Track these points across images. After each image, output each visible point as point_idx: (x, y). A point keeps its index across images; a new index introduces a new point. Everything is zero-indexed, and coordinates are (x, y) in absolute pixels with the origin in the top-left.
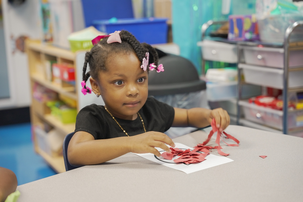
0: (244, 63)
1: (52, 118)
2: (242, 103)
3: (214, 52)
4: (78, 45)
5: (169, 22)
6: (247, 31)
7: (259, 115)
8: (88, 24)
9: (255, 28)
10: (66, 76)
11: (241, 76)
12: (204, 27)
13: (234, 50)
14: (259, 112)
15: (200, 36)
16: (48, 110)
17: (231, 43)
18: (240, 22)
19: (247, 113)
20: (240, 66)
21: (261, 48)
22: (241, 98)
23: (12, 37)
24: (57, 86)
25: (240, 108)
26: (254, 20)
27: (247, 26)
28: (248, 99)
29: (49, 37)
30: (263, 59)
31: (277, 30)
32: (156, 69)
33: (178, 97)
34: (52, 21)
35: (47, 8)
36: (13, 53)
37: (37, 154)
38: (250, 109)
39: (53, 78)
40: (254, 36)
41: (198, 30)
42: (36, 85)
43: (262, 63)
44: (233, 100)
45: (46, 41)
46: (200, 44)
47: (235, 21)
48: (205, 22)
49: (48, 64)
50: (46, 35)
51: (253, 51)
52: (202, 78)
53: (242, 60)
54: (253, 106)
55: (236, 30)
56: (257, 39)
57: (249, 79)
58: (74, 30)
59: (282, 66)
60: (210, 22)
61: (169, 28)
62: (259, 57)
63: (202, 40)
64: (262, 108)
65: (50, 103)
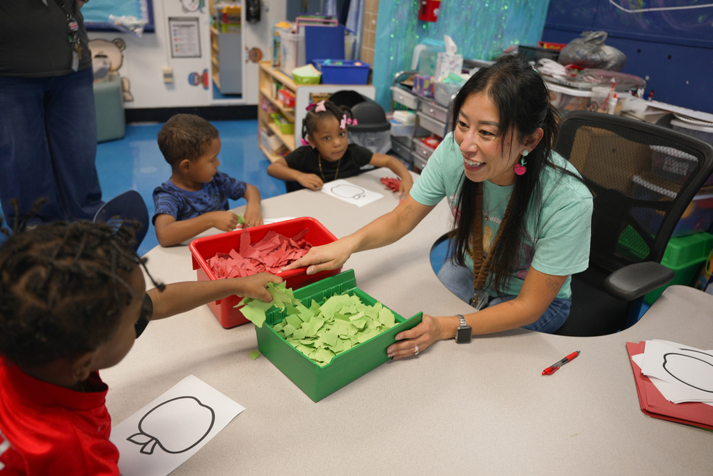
0: (421, 111)
1: (273, 126)
2: (415, 140)
3: (401, 98)
4: (299, 80)
5: (371, 67)
6: (425, 90)
7: (425, 152)
8: (308, 61)
9: (431, 87)
10: (288, 102)
11: (417, 119)
12: (397, 75)
13: (415, 100)
14: (426, 150)
15: (393, 81)
16: (272, 120)
17: (414, 94)
18: (422, 81)
19: (417, 148)
20: (419, 113)
21: (433, 104)
22: (415, 136)
23: (247, 49)
24: (279, 104)
25: (413, 143)
26: (431, 82)
27: (426, 86)
28: (419, 137)
29: (277, 63)
30: (433, 112)
31: (445, 94)
32: (352, 123)
33: (368, 134)
34: (281, 51)
35: (278, 40)
36: (247, 61)
37: (261, 150)
38: (420, 146)
39: (277, 98)
40: (430, 94)
41: (392, 76)
42: (264, 97)
43: (433, 115)
44: (410, 136)
45: (275, 66)
46: (392, 88)
47: (418, 79)
48: (399, 71)
49: (274, 86)
50: (275, 61)
51: (429, 105)
52: (388, 117)
53: (420, 108)
54: (423, 145)
55: (418, 87)
56: (432, 97)
57: (423, 124)
58: (297, 66)
59: (445, 120)
60: (402, 72)
61: (370, 72)
62: (431, 110)
63: (394, 85)
64: (428, 148)
65: (273, 115)
